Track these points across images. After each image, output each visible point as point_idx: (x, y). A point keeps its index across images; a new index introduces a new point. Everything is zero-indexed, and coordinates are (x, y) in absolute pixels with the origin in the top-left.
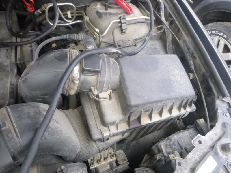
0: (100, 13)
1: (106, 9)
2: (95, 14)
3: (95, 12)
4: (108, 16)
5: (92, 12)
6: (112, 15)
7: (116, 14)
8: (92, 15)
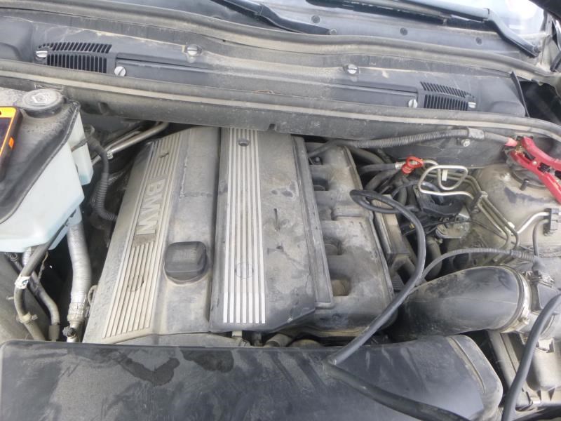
0: (513, 193)
1: (522, 188)
2: (503, 192)
3: (503, 189)
4: (526, 201)
5: (495, 187)
6: (533, 202)
7: (540, 200)
8: (496, 191)
